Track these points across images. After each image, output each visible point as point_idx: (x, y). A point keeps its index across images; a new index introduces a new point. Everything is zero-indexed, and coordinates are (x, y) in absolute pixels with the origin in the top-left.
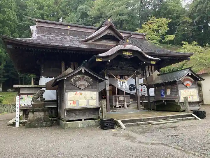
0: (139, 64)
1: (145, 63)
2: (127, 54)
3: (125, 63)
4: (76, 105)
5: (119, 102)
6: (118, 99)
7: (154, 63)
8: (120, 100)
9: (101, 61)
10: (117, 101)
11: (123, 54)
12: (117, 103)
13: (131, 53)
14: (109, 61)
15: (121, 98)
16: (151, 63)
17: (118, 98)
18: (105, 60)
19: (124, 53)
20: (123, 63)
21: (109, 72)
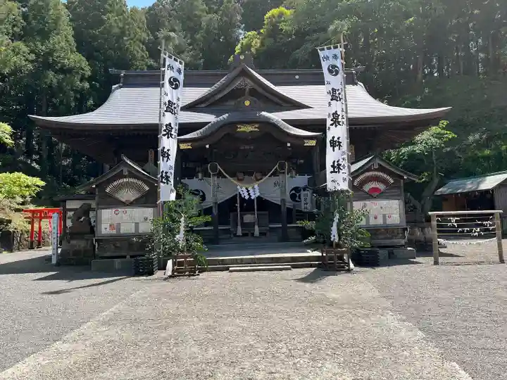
4: (114, 232)
5: (244, 225)
6: (242, 220)
7: (313, 143)
8: (245, 221)
9: (190, 147)
10: (239, 223)
11: (238, 130)
12: (239, 228)
13: (255, 128)
14: (207, 146)
15: (249, 218)
17: (242, 218)
18: (196, 144)
19: (240, 128)
20: (247, 147)
21: (219, 167)
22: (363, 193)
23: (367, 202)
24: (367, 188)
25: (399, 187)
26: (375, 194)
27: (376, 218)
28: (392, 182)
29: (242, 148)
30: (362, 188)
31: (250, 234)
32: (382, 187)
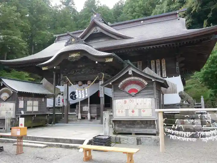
1: (97, 62)
2: (74, 55)
3: (84, 66)
6: (81, 109)
7: (111, 60)
8: (83, 110)
9: (47, 69)
10: (79, 111)
11: (70, 56)
12: (80, 114)
14: (55, 67)
18: (51, 67)
22: (124, 93)
23: (127, 100)
24: (127, 89)
25: (152, 88)
26: (133, 93)
27: (133, 112)
28: (146, 84)
29: (79, 67)
30: (124, 89)
31: (86, 118)
32: (138, 88)
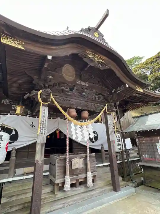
0: (113, 91)
1: (127, 86)
5: (73, 172)
6: (71, 165)
7: (141, 90)
10: (68, 172)
12: (68, 177)
15: (78, 162)
16: (137, 90)
17: (70, 161)
19: (89, 54)
20: (83, 83)
21: (52, 97)
31: (78, 184)
